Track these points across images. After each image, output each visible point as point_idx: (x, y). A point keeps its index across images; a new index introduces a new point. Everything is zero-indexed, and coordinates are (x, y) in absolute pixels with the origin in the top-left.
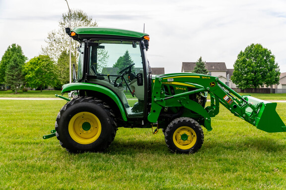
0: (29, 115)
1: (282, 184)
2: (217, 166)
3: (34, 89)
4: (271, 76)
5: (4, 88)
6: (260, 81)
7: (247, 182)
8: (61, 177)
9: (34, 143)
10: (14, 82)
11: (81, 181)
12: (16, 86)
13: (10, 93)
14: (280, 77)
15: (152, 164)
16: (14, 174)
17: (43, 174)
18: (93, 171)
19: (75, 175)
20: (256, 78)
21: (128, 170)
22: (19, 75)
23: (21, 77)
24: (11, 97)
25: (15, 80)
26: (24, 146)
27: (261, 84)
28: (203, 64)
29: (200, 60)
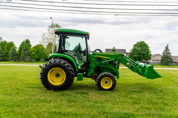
0: (35, 73)
1: (164, 111)
2: (130, 101)
3: (35, 60)
4: (147, 56)
5: (21, 60)
6: (142, 59)
7: (146, 109)
8: (53, 106)
9: (39, 88)
10: (26, 57)
11: (64, 108)
12: (26, 59)
13: (23, 62)
14: (151, 57)
15: (98, 99)
16: (30, 103)
17: (44, 104)
18: (69, 103)
19: (60, 105)
20: (140, 57)
21: (86, 102)
22: (28, 53)
23: (29, 54)
24: (24, 64)
25: (26, 56)
26: (33, 89)
27: (142, 60)
28: (115, 50)
29: (114, 48)
